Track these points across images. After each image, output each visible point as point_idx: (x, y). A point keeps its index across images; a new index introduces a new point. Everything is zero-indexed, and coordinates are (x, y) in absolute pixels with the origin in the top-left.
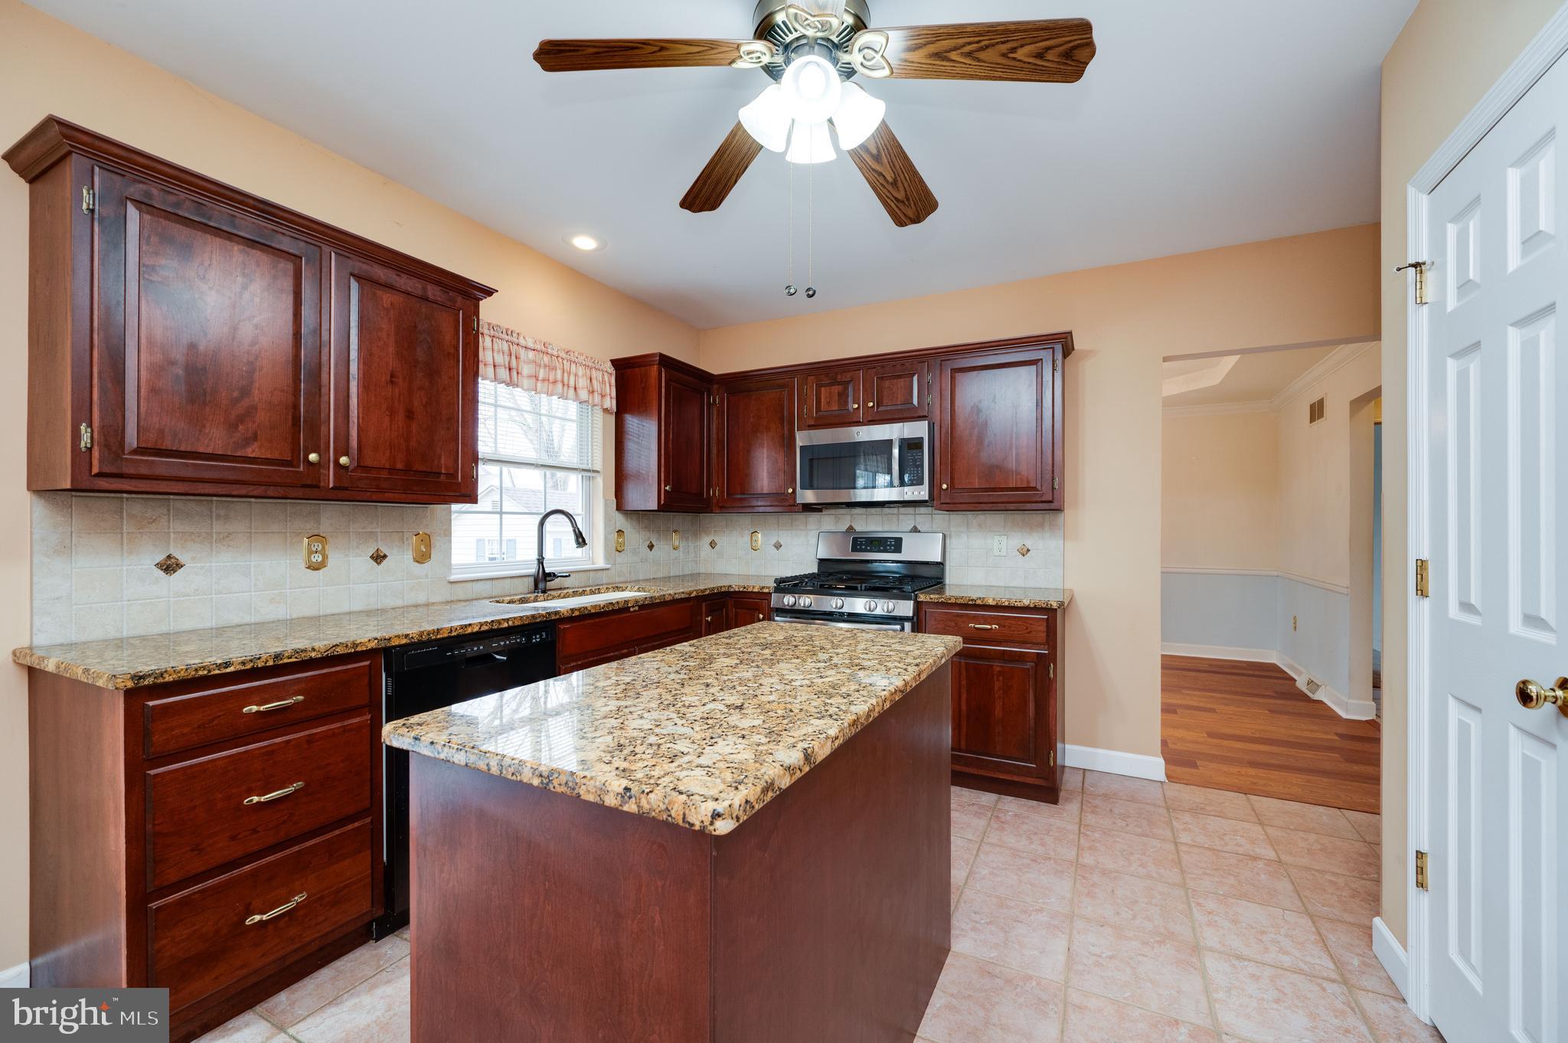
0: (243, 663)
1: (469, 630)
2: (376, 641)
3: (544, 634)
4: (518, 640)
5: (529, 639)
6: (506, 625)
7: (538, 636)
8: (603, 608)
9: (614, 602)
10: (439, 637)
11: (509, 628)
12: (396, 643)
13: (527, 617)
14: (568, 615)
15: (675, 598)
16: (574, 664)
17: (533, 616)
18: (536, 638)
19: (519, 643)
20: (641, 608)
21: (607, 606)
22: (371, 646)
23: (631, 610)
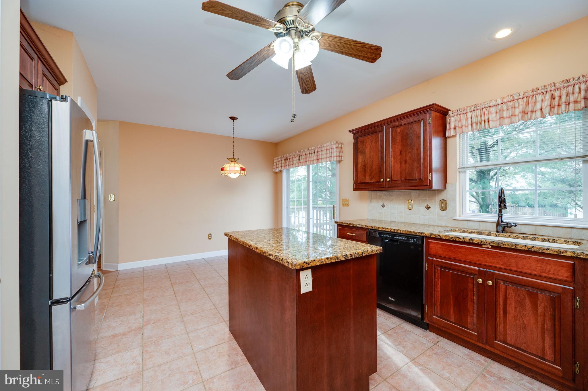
1: (387, 230)
3: (415, 240)
4: (404, 239)
5: (408, 240)
6: (399, 232)
8: (451, 238)
9: (461, 237)
10: (379, 229)
11: (401, 233)
12: (369, 228)
13: (408, 231)
14: (428, 236)
15: (533, 250)
16: (434, 259)
17: (411, 232)
18: (411, 241)
19: (403, 240)
20: (493, 247)
21: (455, 238)
22: (364, 227)
23: (484, 246)
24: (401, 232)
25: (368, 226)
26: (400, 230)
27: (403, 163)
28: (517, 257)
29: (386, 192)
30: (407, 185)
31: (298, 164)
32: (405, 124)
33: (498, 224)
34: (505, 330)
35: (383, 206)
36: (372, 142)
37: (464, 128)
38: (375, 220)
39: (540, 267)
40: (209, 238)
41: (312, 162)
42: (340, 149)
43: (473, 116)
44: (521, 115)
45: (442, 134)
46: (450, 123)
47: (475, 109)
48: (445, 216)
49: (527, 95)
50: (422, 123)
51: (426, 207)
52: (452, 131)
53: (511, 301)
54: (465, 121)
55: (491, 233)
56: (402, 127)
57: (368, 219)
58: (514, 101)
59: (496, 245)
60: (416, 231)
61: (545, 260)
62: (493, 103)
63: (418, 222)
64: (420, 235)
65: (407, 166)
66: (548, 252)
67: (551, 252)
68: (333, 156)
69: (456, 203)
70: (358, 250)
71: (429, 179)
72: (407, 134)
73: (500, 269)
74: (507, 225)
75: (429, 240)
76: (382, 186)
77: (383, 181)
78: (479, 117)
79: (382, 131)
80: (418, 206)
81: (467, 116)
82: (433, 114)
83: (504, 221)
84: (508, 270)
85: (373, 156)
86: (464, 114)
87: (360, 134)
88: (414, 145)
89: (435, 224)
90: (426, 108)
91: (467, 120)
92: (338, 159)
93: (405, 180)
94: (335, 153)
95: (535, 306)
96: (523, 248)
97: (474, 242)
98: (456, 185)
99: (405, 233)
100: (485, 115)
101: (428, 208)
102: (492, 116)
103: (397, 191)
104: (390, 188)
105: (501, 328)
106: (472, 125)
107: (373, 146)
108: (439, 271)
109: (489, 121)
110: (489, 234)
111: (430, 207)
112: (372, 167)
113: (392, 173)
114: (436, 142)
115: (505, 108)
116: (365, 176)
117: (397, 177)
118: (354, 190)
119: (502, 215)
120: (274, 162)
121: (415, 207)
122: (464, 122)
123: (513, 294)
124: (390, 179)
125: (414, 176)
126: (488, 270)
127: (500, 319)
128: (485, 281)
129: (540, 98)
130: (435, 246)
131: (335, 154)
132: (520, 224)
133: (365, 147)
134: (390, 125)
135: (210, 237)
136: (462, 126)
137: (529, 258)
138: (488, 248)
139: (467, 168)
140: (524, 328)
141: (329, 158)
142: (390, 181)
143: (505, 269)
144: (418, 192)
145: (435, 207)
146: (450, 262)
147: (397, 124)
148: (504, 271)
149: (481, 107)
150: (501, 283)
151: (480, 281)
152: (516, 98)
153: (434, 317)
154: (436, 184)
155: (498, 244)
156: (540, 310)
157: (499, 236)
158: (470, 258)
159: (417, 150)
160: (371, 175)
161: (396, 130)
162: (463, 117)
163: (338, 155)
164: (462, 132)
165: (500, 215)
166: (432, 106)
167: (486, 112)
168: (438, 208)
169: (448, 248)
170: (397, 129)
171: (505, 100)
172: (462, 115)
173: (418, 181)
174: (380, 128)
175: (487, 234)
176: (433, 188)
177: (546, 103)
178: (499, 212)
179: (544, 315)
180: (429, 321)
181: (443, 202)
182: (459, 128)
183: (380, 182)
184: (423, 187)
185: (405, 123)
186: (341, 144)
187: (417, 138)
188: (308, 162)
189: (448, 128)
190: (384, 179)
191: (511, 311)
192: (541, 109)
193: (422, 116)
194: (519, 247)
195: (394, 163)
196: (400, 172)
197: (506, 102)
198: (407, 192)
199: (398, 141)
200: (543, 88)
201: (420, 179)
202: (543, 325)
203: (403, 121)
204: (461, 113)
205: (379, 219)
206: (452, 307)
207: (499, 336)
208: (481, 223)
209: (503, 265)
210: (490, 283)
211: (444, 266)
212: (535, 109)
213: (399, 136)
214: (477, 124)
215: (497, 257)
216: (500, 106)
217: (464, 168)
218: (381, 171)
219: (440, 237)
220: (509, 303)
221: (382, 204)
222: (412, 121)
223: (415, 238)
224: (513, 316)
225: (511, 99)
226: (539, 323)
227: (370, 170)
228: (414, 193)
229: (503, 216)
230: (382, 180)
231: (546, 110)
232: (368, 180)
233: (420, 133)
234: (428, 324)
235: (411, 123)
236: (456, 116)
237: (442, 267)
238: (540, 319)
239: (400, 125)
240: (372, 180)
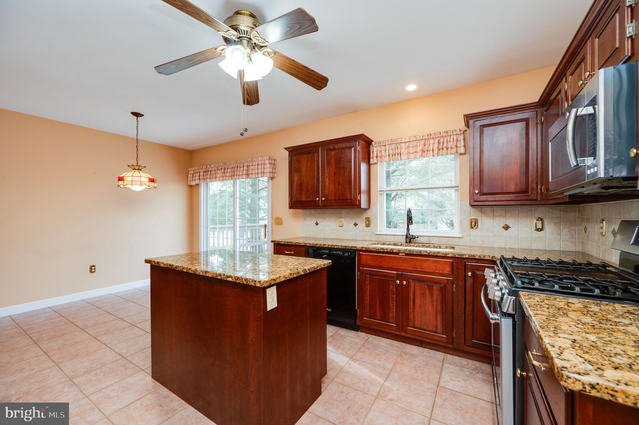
0: (284, 242)
1: (325, 246)
3: (349, 253)
5: (344, 254)
6: (336, 247)
7: (347, 254)
8: (378, 250)
9: (384, 249)
10: (317, 246)
11: (337, 248)
12: (307, 245)
13: (344, 246)
14: (360, 249)
15: (431, 254)
16: (365, 268)
17: (346, 246)
18: (346, 254)
19: (339, 254)
20: (406, 254)
21: (380, 249)
22: (303, 244)
23: (400, 254)
24: (338, 247)
26: (337, 246)
27: (337, 184)
28: (421, 261)
29: (320, 211)
30: (341, 204)
31: (222, 178)
32: (339, 149)
33: (407, 237)
34: (414, 317)
35: (317, 224)
36: (308, 161)
37: (383, 157)
38: (309, 238)
39: (435, 266)
40: (91, 272)
41: (240, 177)
42: (273, 165)
43: (390, 148)
44: (421, 152)
45: (367, 161)
46: (373, 152)
47: (391, 143)
48: (369, 231)
49: (424, 138)
50: (353, 149)
51: (354, 224)
52: (375, 158)
53: (418, 295)
54: (384, 152)
55: (402, 244)
56: (336, 151)
57: (302, 237)
58: (417, 141)
59: (408, 253)
60: (350, 246)
61: (437, 260)
62: (403, 141)
63: (347, 238)
64: (354, 248)
65: (340, 187)
66: (439, 255)
67: (441, 255)
68: (265, 171)
69: (377, 220)
70: (313, 265)
71: (359, 200)
72: (340, 157)
73: (411, 271)
74: (413, 237)
75: (360, 253)
76: (318, 205)
77: (319, 200)
78: (394, 150)
79: (318, 152)
80: (348, 224)
81: (385, 148)
82: (362, 142)
83: (410, 234)
84: (416, 271)
85: (309, 176)
86: (383, 146)
87: (295, 152)
88: (347, 168)
89: (361, 239)
90: (356, 137)
91: (385, 151)
92: (271, 176)
93: (339, 199)
94: (268, 168)
95: (432, 295)
96: (425, 253)
97: (394, 251)
98: (377, 205)
99: (341, 248)
100: (398, 149)
101: (356, 225)
102: (403, 151)
103: (329, 209)
104: (325, 207)
105: (411, 316)
106: (389, 156)
107: (309, 166)
108: (368, 279)
109: (400, 154)
110: (401, 245)
111: (357, 224)
112: (308, 186)
113: (327, 193)
114: (364, 167)
115: (411, 146)
116: (301, 195)
117: (331, 197)
118: (289, 208)
119: (409, 229)
120: (190, 173)
121: (345, 224)
122: (383, 153)
123: (419, 289)
124: (325, 198)
125: (346, 196)
126: (403, 273)
127: (411, 310)
128: (401, 282)
129: (432, 141)
130: (365, 257)
131: (268, 170)
132: (420, 236)
133: (301, 165)
134: (326, 148)
135: (92, 269)
136: (382, 156)
137: (428, 260)
138: (403, 255)
139: (385, 191)
140: (426, 313)
141: (261, 173)
142: (325, 200)
143: (414, 270)
144: (347, 210)
145: (362, 224)
146: (377, 270)
147: (331, 147)
148: (413, 272)
149: (395, 142)
150: (411, 281)
151: (398, 282)
152: (418, 139)
153: (365, 318)
154: (363, 205)
155: (409, 252)
156: (435, 297)
157: (407, 246)
158: (391, 265)
159: (349, 173)
160: (307, 194)
161: (330, 153)
162: (383, 148)
163: (271, 171)
164: (383, 161)
165: (408, 230)
166: (361, 136)
167: (399, 147)
168: (364, 225)
169: (375, 258)
170: (331, 152)
171: (411, 140)
172: (382, 146)
173: (349, 201)
174: (316, 149)
176: (361, 208)
177: (436, 146)
178: (407, 227)
179: (437, 301)
180: (360, 323)
181: (368, 219)
182: (380, 157)
183: (315, 201)
184: (353, 207)
185: (339, 147)
186: (274, 160)
187: (348, 162)
188: (235, 176)
189: (371, 156)
190: (319, 198)
191: (418, 302)
192: (433, 150)
193: (352, 143)
194: (422, 253)
195: (329, 184)
196: (334, 192)
197: (412, 141)
198: (339, 211)
199: (333, 163)
200: (434, 134)
201: (351, 199)
202: (436, 308)
203: (337, 146)
204: (382, 144)
205: (313, 237)
206: (378, 307)
207: (411, 323)
208: (395, 236)
209: (412, 268)
210: (405, 282)
211: (372, 274)
212: (429, 149)
213: (333, 159)
214: (392, 155)
215: (409, 262)
216: (408, 144)
217: (383, 191)
218: (317, 190)
219: (369, 250)
220: (416, 296)
221: (316, 222)
222: (344, 146)
223: (350, 251)
224: (419, 305)
225: (414, 139)
226: (434, 307)
227: (306, 189)
228: (344, 211)
229: (410, 230)
230: (318, 199)
231: (436, 151)
232: (304, 199)
233: (351, 159)
234: (359, 325)
235: (343, 148)
236: (377, 147)
237: (370, 275)
238: (435, 303)
239: (334, 149)
240: (308, 199)
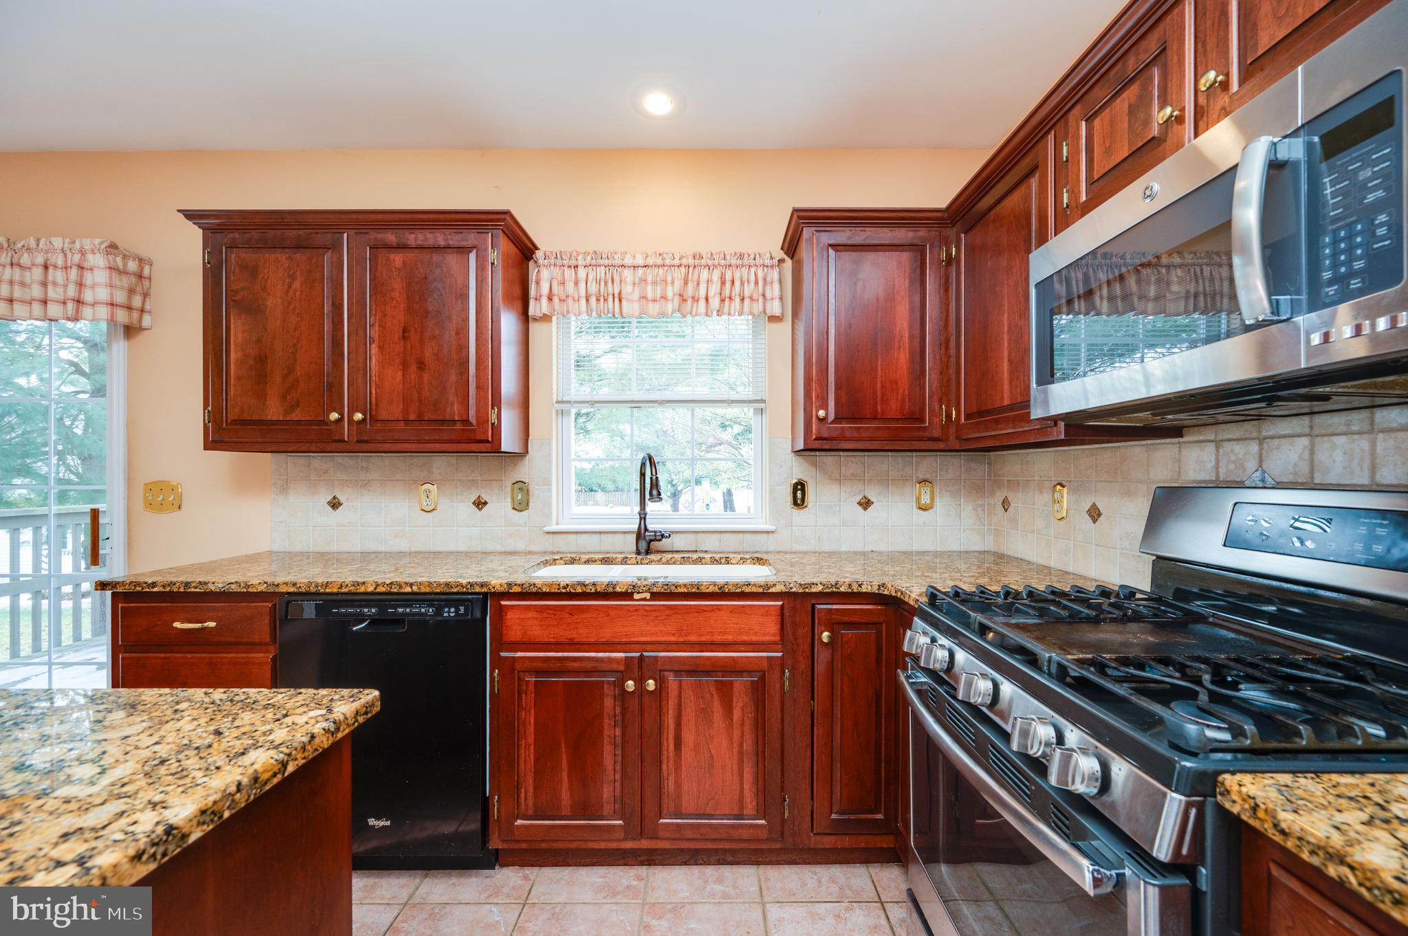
0: (164, 586)
1: (362, 589)
2: (265, 585)
3: (462, 609)
4: (423, 610)
5: (439, 612)
6: (408, 589)
7: (452, 610)
8: (564, 587)
10: (327, 590)
11: (413, 593)
12: (283, 589)
13: (439, 585)
14: (502, 590)
15: (727, 591)
16: (519, 654)
17: (447, 584)
18: (449, 612)
19: (422, 614)
20: (655, 596)
21: (573, 586)
22: (262, 588)
23: (636, 596)
24: (415, 588)
25: (278, 585)
26: (411, 585)
27: (414, 367)
28: (700, 610)
29: (346, 459)
30: (427, 438)
32: (421, 248)
33: (639, 536)
34: (678, 785)
35: (335, 505)
36: (293, 277)
37: (570, 300)
38: (302, 553)
39: (737, 624)
42: (133, 279)
43: (590, 277)
44: (677, 299)
45: (519, 304)
46: (538, 283)
47: (594, 262)
48: (525, 523)
49: (684, 261)
50: (472, 257)
51: (474, 503)
52: (544, 301)
53: (689, 715)
54: (573, 285)
55: (627, 558)
56: (411, 255)
57: (271, 552)
58: (666, 268)
59: (663, 591)
60: (464, 582)
61: (743, 606)
62: (628, 261)
63: (451, 547)
64: (478, 589)
65: (426, 377)
66: (748, 590)
67: (755, 590)
68: (88, 296)
69: (550, 490)
71: (493, 424)
72: (426, 278)
73: (668, 646)
74: (655, 536)
75: (503, 603)
76: (337, 438)
77: (340, 420)
78: (602, 284)
79: (336, 247)
80: (453, 501)
81: (576, 274)
82: (503, 241)
83: (650, 527)
84: (683, 643)
85: (296, 329)
86: (570, 267)
87: (237, 235)
88: (449, 318)
89: (499, 548)
90: (483, 217)
91: (576, 283)
92: (122, 316)
93: (420, 420)
94: (100, 285)
95: (728, 707)
96: (711, 589)
97: (618, 589)
98: (550, 445)
99: (428, 590)
100: (613, 282)
101: (480, 504)
102: (627, 289)
103: (384, 454)
104: (366, 446)
105: (670, 784)
106: (587, 300)
107: (298, 293)
108: (532, 687)
109: (620, 300)
110: (624, 561)
111: (485, 503)
112: (291, 369)
113: (374, 396)
114: (508, 323)
115: (650, 279)
116: (261, 396)
117: (391, 410)
118: (207, 447)
119: (646, 514)
121: (443, 504)
122: (570, 287)
123: (692, 698)
124: (364, 414)
125: (448, 410)
126: (645, 654)
127: (667, 766)
128: (640, 682)
129: (705, 274)
130: (520, 620)
131: (103, 294)
132: (677, 532)
133: (264, 289)
134: (367, 236)
136: (567, 296)
137: (719, 608)
138: (645, 599)
139: (575, 402)
140: (711, 766)
141: (66, 304)
142: (364, 420)
143: (677, 643)
144: (452, 459)
145: (500, 502)
146: (560, 654)
147: (391, 237)
148: (674, 647)
149: (606, 262)
150: (671, 677)
151: (630, 685)
152: (668, 262)
153: (519, 822)
154: (508, 442)
155: (666, 587)
156: (737, 714)
157: (642, 563)
158: (606, 634)
159: (457, 333)
160: (289, 397)
161: (388, 258)
162: (569, 274)
163: (120, 297)
164: (568, 312)
165: (643, 516)
166: (502, 216)
167: (617, 279)
168: (508, 504)
169: (555, 615)
170: (392, 256)
171: (650, 261)
172: (566, 268)
173: (459, 426)
174: (329, 236)
175: (620, 560)
176: (503, 449)
177: (715, 289)
178: (641, 510)
179: (742, 725)
180: (503, 841)
181: (522, 487)
182: (560, 300)
183: (325, 422)
184: (474, 447)
185: (421, 243)
186: (141, 260)
187: (457, 299)
189: (533, 292)
190: (342, 415)
191: (689, 737)
192: (707, 299)
193: (471, 238)
194: (704, 590)
195: (382, 364)
196: (403, 396)
197: (652, 266)
198: (420, 459)
199: (396, 294)
200: (709, 256)
201: (466, 422)
202: (741, 746)
203: (412, 237)
204: (565, 262)
205: (319, 549)
206: (565, 776)
207: (668, 804)
209: (674, 635)
210: (651, 685)
211: (543, 669)
212: (697, 295)
213: (399, 280)
214: (598, 300)
215: (662, 618)
216: (640, 271)
217: (569, 402)
218: (330, 385)
219: (534, 590)
220: (684, 719)
221: (330, 498)
222: (442, 243)
223: (462, 602)
224: (692, 747)
225: (659, 261)
226: (735, 745)
227: (285, 377)
228: (440, 463)
229: (647, 517)
230: (334, 416)
231: (715, 302)
232: (274, 411)
233: (467, 287)
234: (497, 850)
235: (436, 248)
236: (552, 267)
237: (538, 673)
238: (737, 732)
239: (402, 247)
240: (294, 415)
